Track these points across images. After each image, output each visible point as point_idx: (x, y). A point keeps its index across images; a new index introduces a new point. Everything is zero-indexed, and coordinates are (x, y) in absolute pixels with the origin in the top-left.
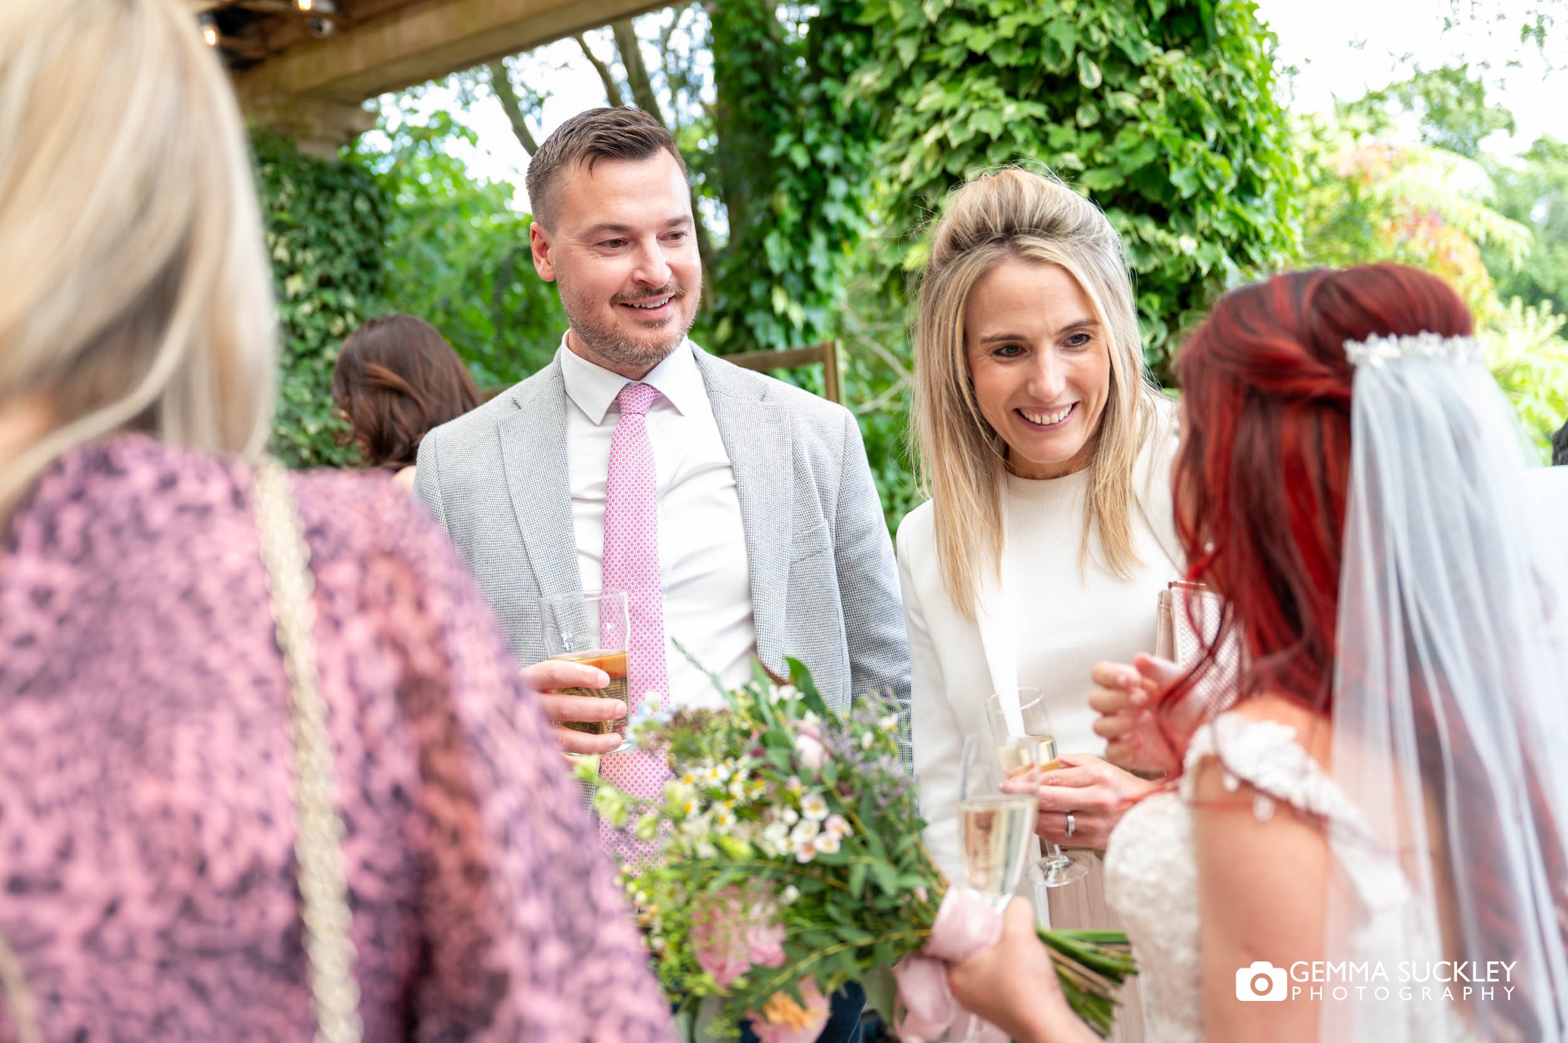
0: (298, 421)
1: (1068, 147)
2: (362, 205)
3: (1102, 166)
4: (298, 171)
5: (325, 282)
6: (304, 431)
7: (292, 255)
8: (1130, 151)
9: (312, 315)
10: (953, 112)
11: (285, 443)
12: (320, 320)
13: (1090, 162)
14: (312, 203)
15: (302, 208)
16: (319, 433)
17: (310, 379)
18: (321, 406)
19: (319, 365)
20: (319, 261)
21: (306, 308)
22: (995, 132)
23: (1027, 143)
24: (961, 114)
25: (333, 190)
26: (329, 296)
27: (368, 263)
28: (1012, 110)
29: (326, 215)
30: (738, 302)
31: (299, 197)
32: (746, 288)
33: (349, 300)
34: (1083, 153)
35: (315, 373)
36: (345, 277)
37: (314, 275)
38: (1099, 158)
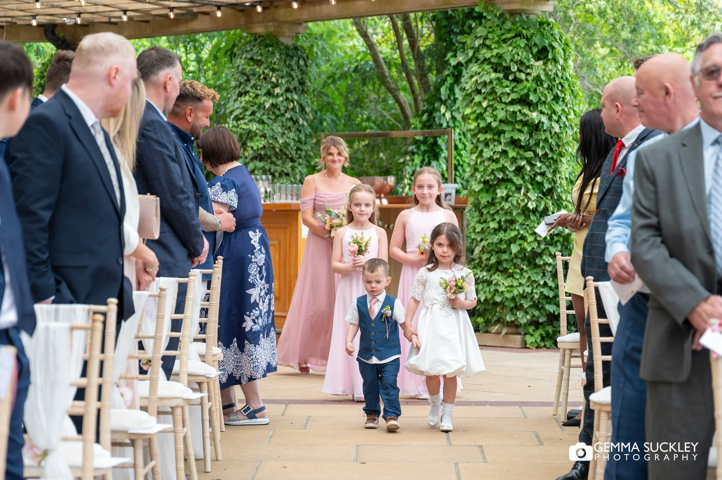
0: (276, 139)
1: (507, 86)
2: (302, 63)
3: (516, 92)
4: (280, 49)
5: (288, 90)
6: (278, 142)
7: (277, 80)
8: (522, 90)
9: (282, 101)
10: (479, 73)
11: (271, 146)
12: (285, 104)
13: (512, 91)
14: (285, 62)
15: (282, 64)
16: (283, 143)
17: (281, 124)
18: (284, 133)
19: (284, 119)
20: (287, 82)
21: (281, 99)
22: (488, 81)
23: (497, 85)
24: (481, 74)
25: (292, 57)
26: (289, 95)
27: (302, 83)
28: (493, 75)
29: (289, 66)
30: (431, 108)
31: (280, 59)
32: (433, 104)
33: (296, 97)
34: (511, 88)
35: (282, 122)
36: (295, 88)
37: (284, 89)
38: (515, 90)
